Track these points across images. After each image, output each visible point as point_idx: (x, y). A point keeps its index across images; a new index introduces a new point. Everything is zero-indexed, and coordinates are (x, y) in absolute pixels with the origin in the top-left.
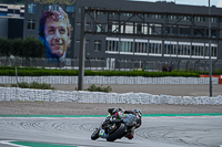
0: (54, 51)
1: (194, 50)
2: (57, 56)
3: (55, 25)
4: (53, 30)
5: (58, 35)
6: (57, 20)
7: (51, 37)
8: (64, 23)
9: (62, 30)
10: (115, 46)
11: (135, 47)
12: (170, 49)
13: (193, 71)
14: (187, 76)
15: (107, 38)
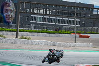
0: (7, 21)
2: (9, 23)
3: (8, 8)
4: (7, 11)
5: (9, 13)
6: (9, 6)
7: (6, 14)
8: (12, 8)
9: (11, 11)
12: (59, 21)
15: (31, 16)
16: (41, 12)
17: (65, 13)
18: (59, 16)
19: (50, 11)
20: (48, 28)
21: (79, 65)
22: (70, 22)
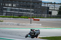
14: (25, 18)
15: (4, 7)
16: (10, 5)
17: (24, 6)
18: (21, 8)
19: (15, 4)
20: (14, 15)
22: (27, 11)
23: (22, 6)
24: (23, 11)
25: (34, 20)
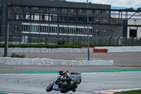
1: (78, 31)
10: (28, 28)
11: (41, 29)
12: (63, 30)
13: (78, 44)
14: (74, 47)
15: (23, 24)
17: (70, 19)
19: (49, 16)
21: (102, 92)
23: (66, 18)
24: (69, 31)
25: (96, 51)
